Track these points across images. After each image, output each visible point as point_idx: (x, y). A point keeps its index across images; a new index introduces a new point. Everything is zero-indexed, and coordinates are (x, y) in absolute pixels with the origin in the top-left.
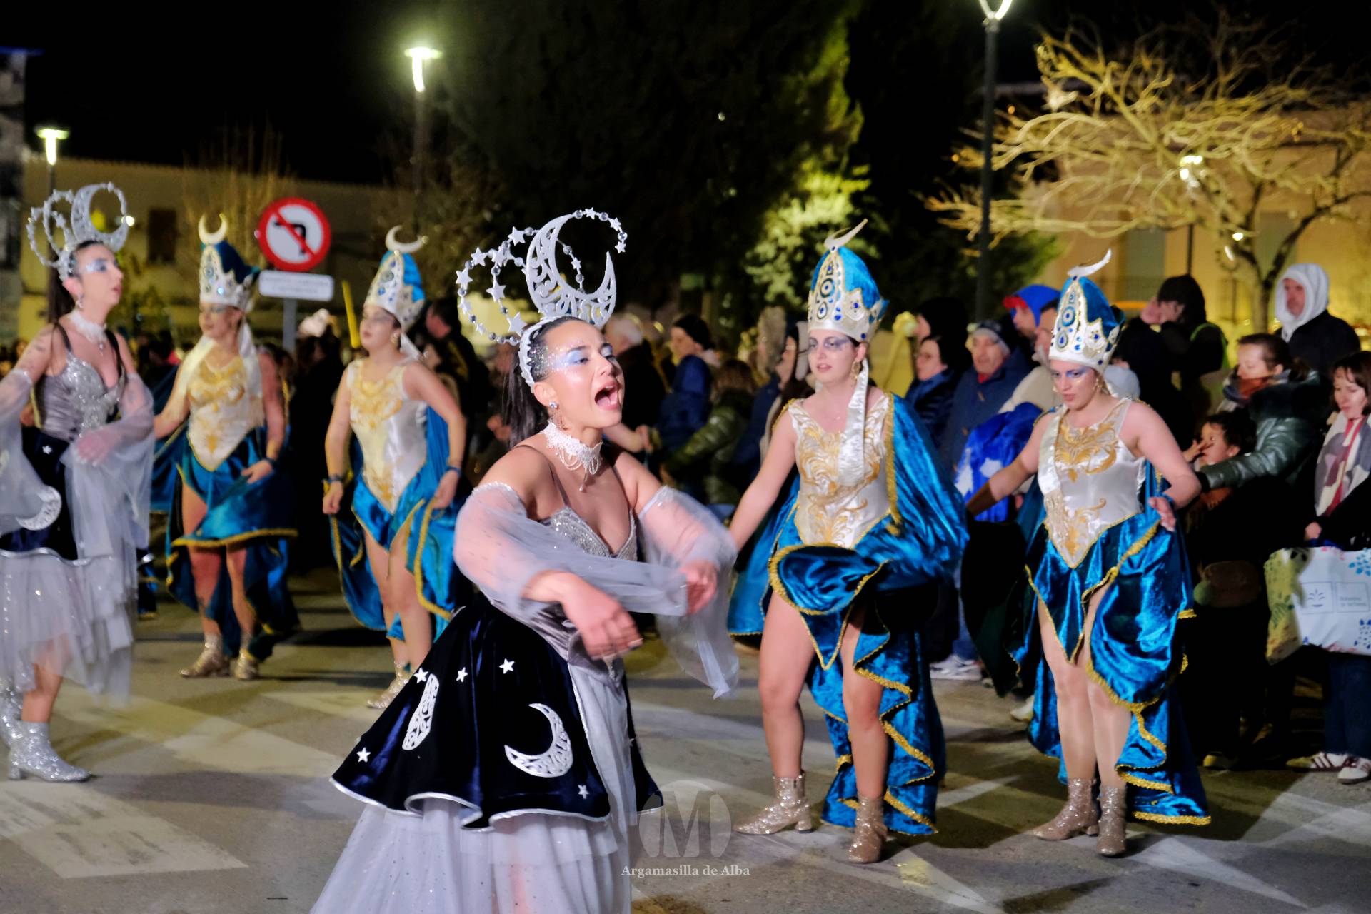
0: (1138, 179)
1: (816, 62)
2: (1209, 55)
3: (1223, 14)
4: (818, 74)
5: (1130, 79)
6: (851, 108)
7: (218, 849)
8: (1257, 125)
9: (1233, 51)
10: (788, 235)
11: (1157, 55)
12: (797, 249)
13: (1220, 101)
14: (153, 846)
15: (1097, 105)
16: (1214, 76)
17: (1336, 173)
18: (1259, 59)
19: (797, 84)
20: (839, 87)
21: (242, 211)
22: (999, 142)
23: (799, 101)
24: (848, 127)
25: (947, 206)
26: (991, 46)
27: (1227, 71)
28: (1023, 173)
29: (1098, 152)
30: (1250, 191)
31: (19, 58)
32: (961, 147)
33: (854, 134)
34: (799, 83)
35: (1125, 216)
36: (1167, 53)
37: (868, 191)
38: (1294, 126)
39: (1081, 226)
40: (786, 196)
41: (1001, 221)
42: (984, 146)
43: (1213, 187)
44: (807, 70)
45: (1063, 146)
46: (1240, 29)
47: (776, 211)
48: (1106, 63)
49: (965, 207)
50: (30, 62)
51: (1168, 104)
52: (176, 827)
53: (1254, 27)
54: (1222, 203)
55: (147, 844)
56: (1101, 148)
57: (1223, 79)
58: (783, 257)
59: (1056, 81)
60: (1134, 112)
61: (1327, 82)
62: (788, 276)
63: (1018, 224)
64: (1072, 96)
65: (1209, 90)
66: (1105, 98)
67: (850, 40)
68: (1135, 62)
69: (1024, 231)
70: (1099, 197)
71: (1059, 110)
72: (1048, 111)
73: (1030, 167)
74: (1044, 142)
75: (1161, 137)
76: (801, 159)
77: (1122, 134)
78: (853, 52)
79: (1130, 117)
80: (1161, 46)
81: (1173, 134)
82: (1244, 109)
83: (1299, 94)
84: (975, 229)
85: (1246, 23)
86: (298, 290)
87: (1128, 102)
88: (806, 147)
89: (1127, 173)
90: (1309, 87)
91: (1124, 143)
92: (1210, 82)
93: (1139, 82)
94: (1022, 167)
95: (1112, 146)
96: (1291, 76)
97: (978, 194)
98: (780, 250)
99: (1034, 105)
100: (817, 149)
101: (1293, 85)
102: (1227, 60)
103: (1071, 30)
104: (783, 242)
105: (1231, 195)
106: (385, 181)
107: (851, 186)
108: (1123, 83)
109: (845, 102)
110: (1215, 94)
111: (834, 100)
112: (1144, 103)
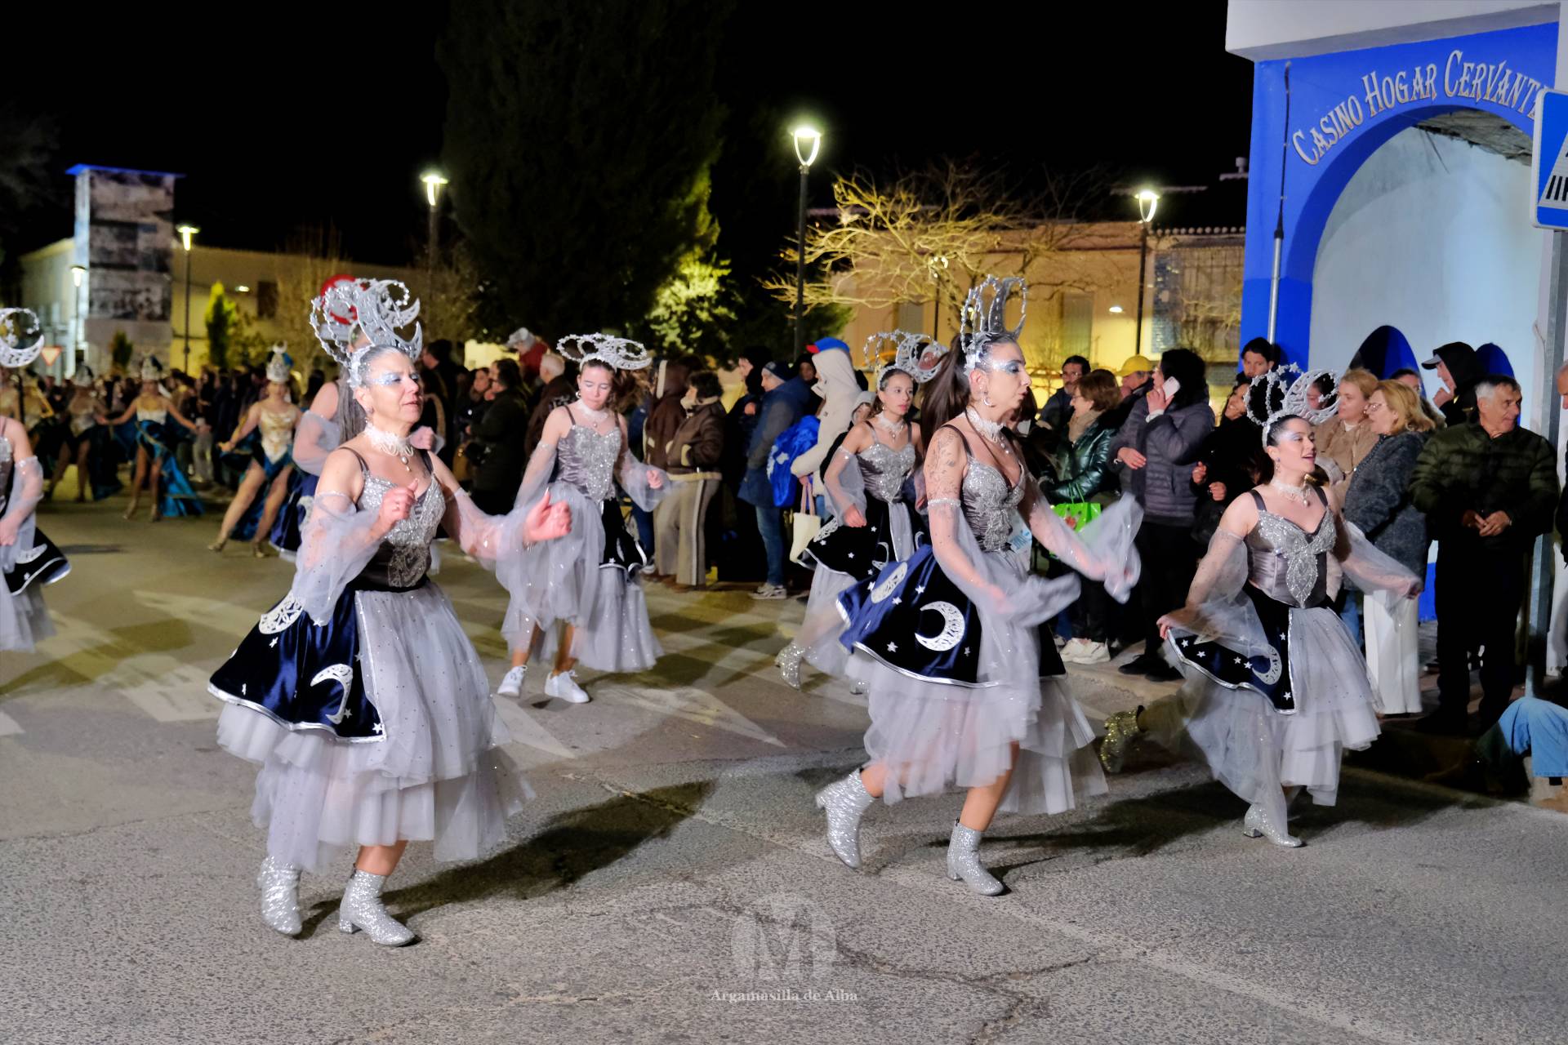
0: (898, 271)
1: (689, 191)
2: (944, 193)
3: (951, 166)
4: (690, 200)
5: (893, 207)
6: (712, 221)
8: (972, 238)
9: (958, 190)
11: (910, 192)
12: (683, 313)
13: (950, 222)
15: (872, 224)
16: (946, 206)
17: (1022, 270)
18: (974, 196)
19: (676, 206)
20: (704, 208)
22: (810, 246)
23: (678, 217)
24: (711, 234)
25: (777, 286)
26: (803, 182)
27: (954, 203)
28: (825, 266)
29: (871, 254)
30: (969, 281)
31: (169, 180)
32: (786, 249)
33: (714, 239)
34: (679, 205)
35: (891, 295)
36: (917, 191)
37: (729, 277)
38: (995, 239)
39: (863, 301)
40: (671, 278)
41: (811, 296)
42: (800, 248)
43: (946, 278)
44: (683, 199)
45: (850, 250)
46: (962, 176)
47: (665, 287)
48: (878, 196)
49: (789, 287)
51: (917, 224)
53: (972, 175)
54: (951, 287)
56: (875, 251)
57: (952, 209)
58: (675, 318)
59: (846, 207)
60: (895, 228)
61: (1017, 212)
62: (678, 331)
63: (822, 299)
64: (856, 217)
65: (943, 215)
66: (877, 217)
67: (712, 177)
68: (896, 196)
69: (828, 303)
70: (874, 283)
71: (848, 226)
72: (841, 227)
73: (830, 262)
74: (838, 247)
75: (913, 245)
76: (680, 255)
77: (888, 242)
78: (713, 186)
79: (893, 231)
80: (913, 185)
81: (919, 244)
82: (965, 228)
83: (999, 219)
84: (794, 301)
85: (966, 172)
87: (892, 222)
88: (682, 247)
89: (891, 267)
90: (1006, 215)
91: (889, 248)
92: (944, 209)
93: (898, 209)
94: (825, 262)
95: (880, 249)
96: (994, 208)
97: (796, 280)
98: (672, 313)
99: (832, 222)
100: (690, 248)
101: (996, 213)
102: (954, 195)
103: (856, 174)
104: (674, 308)
105: (956, 283)
107: (719, 273)
108: (889, 209)
109: (709, 217)
110: (947, 217)
111: (701, 217)
112: (902, 222)
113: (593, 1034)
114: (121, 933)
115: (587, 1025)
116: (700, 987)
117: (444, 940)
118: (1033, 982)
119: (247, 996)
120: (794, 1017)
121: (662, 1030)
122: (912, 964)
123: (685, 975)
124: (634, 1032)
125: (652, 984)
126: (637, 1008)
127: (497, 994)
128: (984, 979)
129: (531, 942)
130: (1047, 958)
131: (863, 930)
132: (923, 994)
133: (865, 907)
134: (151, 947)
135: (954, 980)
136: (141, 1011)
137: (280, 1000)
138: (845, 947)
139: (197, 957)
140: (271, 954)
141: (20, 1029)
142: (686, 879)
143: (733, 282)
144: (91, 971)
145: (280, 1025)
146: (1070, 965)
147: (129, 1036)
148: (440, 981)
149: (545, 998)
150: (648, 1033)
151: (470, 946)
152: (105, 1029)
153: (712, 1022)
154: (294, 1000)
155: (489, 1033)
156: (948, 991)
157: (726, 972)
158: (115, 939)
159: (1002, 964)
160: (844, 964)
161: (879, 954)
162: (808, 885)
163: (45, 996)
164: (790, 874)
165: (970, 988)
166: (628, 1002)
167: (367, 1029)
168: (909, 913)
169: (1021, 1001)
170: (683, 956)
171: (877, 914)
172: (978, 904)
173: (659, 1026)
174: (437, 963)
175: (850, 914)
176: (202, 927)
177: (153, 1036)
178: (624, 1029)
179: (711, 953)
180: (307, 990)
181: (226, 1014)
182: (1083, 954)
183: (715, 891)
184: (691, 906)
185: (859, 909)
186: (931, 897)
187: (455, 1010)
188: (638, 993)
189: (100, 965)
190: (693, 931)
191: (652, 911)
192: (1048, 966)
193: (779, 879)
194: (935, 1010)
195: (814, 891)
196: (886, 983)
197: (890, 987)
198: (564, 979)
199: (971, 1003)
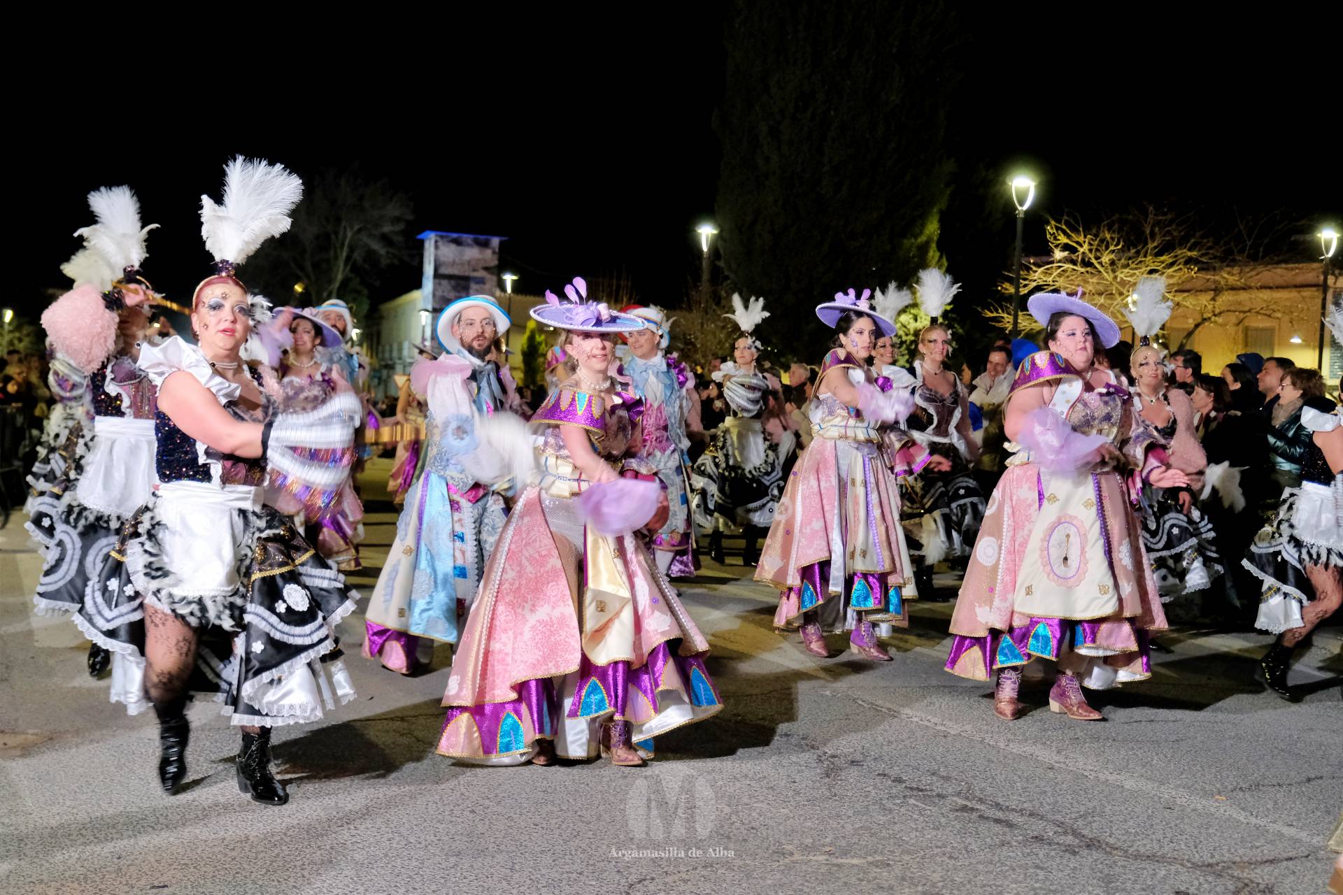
1: (921, 232)
2: (1143, 232)
3: (1151, 209)
4: (922, 239)
5: (1098, 245)
6: (941, 257)
9: (1157, 230)
10: (907, 335)
11: (1114, 232)
13: (1149, 258)
15: (1080, 260)
16: (1146, 244)
18: (1171, 235)
19: (910, 244)
20: (934, 245)
22: (1025, 279)
23: (912, 254)
25: (995, 314)
26: (1019, 224)
27: (1153, 241)
31: (495, 242)
32: (1003, 283)
34: (913, 243)
36: (1120, 231)
38: (1193, 271)
41: (1024, 323)
42: (1015, 282)
44: (916, 238)
45: (1061, 283)
46: (1161, 218)
48: (1085, 237)
49: (1005, 315)
51: (1119, 260)
53: (1170, 217)
56: (1083, 283)
57: (1151, 246)
59: (1057, 246)
60: (1100, 263)
61: (1211, 247)
64: (1066, 254)
65: (1143, 252)
66: (1084, 253)
67: (941, 221)
68: (1101, 235)
69: (1038, 329)
71: (1060, 261)
72: (1052, 262)
74: (1050, 279)
75: (1116, 277)
77: (1093, 276)
79: (1098, 266)
80: (1116, 226)
81: (1122, 276)
82: (1162, 262)
83: (1194, 254)
84: (1010, 327)
85: (1164, 214)
87: (1097, 258)
89: (1096, 297)
90: (1200, 250)
91: (1095, 280)
92: (1143, 247)
93: (1103, 247)
95: (1087, 282)
96: (1190, 243)
97: (1011, 309)
99: (1045, 259)
101: (1191, 249)
102: (1153, 235)
103: (1065, 217)
108: (1094, 247)
109: (938, 254)
110: (1146, 253)
111: (931, 253)
112: (1106, 259)
113: (859, 888)
114: (463, 790)
115: (853, 880)
116: (951, 857)
117: (727, 810)
118: (1258, 871)
119: (565, 842)
120: (1037, 885)
121: (920, 888)
122: (1142, 850)
123: (937, 847)
124: (895, 888)
125: (908, 852)
126: (897, 871)
127: (774, 852)
128: (1209, 865)
129: (801, 815)
130: (1268, 852)
131: (1095, 821)
132: (1155, 874)
133: (1095, 803)
134: (487, 802)
135: (1182, 865)
136: (480, 848)
137: (593, 846)
138: (1080, 833)
139: (524, 811)
140: (584, 812)
141: (386, 855)
142: (933, 774)
143: (954, 316)
144: (440, 817)
145: (594, 865)
146: (1291, 859)
147: (472, 866)
148: (726, 840)
149: (814, 858)
150: (907, 890)
151: (750, 815)
152: (453, 860)
153: (964, 886)
154: (604, 847)
155: (769, 882)
156: (1177, 873)
157: (974, 847)
158: (458, 794)
159: (1227, 855)
160: (1080, 847)
161: (1112, 841)
162: (1043, 784)
163: (405, 833)
164: (1025, 775)
165: (1198, 872)
166: (888, 865)
167: (666, 873)
168: (1136, 810)
169: (1247, 885)
170: (934, 833)
171: (1107, 810)
172: (1199, 807)
173: (917, 886)
174: (722, 826)
175: (1083, 809)
176: (528, 791)
177: (491, 867)
178: (886, 885)
179: (959, 832)
180: (615, 841)
181: (550, 854)
182: (1303, 851)
183: (960, 785)
184: (939, 795)
185: (1090, 805)
186: (1156, 799)
187: (739, 862)
188: (897, 859)
189: (447, 813)
190: (942, 814)
191: (904, 797)
192: (1271, 858)
193: (1016, 778)
194: (1167, 887)
195: (1048, 789)
196: (1119, 864)
197: (1124, 867)
198: (830, 844)
199: (1200, 884)
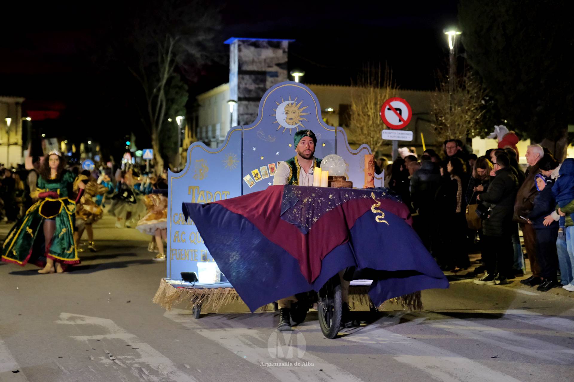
7: (357, 377)
14: (329, 376)
21: (376, 104)
31: (285, 43)
50: (290, 45)
52: (339, 368)
55: (327, 375)
86: (399, 137)
106: (437, 88)
